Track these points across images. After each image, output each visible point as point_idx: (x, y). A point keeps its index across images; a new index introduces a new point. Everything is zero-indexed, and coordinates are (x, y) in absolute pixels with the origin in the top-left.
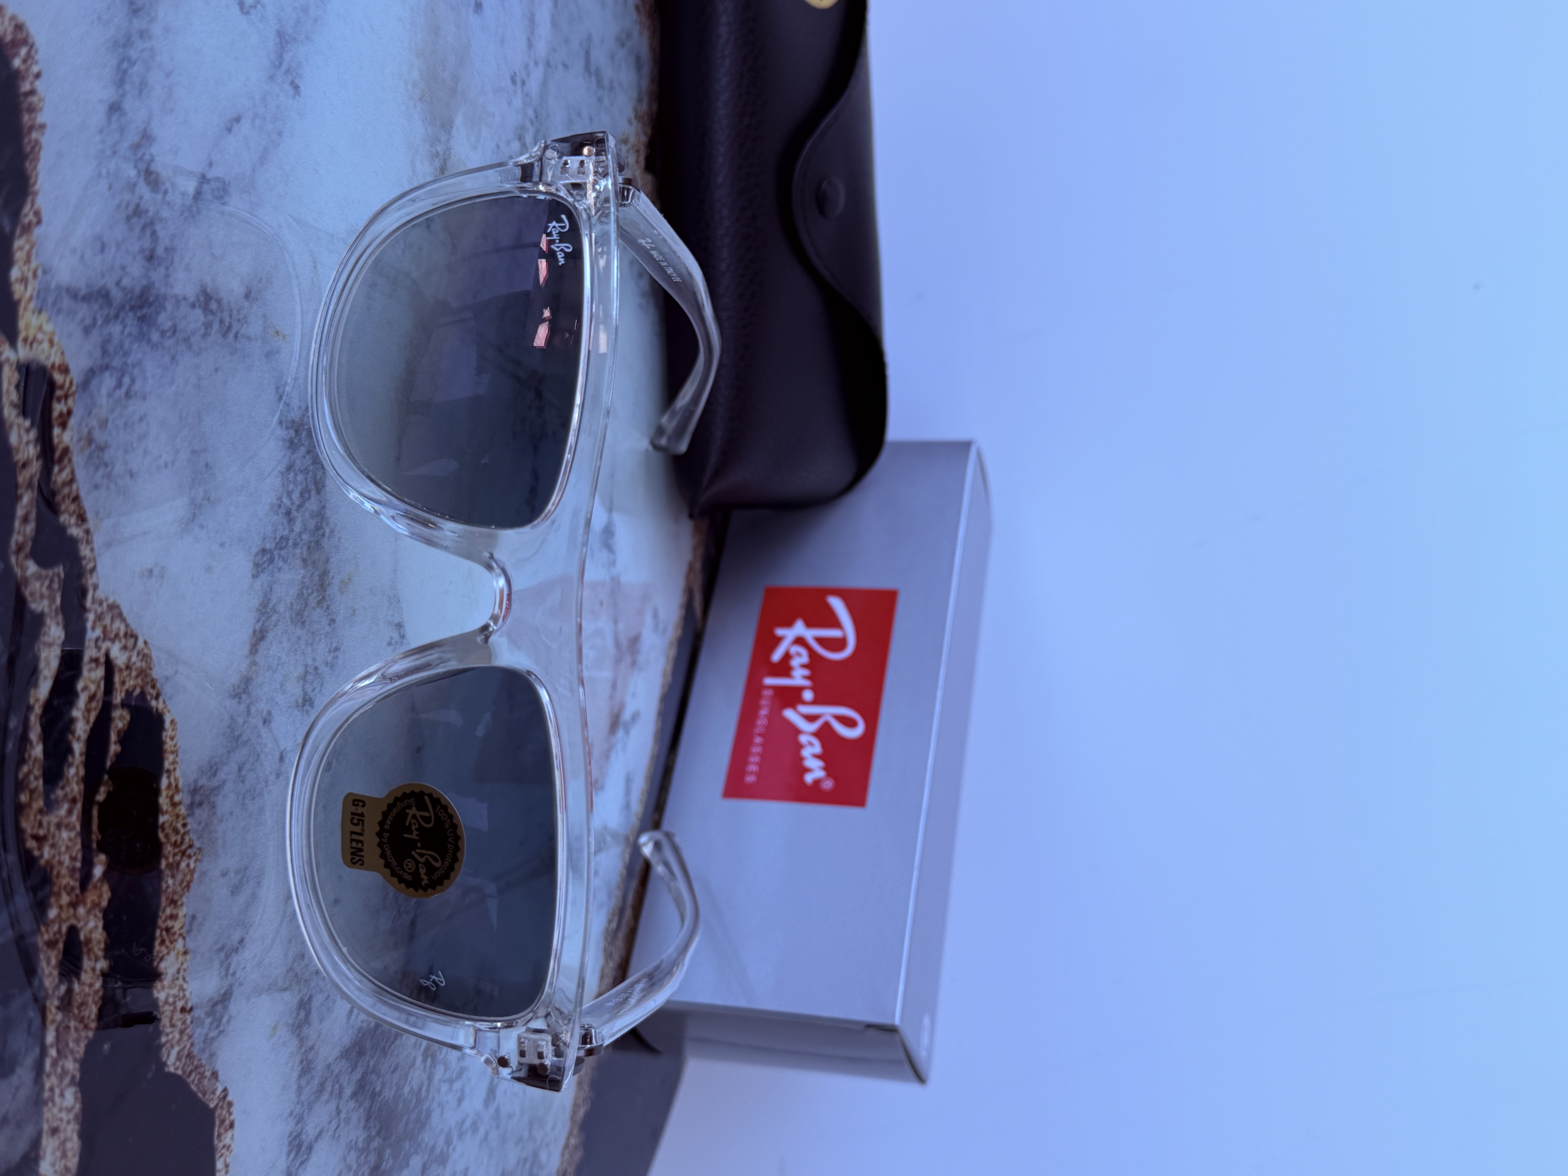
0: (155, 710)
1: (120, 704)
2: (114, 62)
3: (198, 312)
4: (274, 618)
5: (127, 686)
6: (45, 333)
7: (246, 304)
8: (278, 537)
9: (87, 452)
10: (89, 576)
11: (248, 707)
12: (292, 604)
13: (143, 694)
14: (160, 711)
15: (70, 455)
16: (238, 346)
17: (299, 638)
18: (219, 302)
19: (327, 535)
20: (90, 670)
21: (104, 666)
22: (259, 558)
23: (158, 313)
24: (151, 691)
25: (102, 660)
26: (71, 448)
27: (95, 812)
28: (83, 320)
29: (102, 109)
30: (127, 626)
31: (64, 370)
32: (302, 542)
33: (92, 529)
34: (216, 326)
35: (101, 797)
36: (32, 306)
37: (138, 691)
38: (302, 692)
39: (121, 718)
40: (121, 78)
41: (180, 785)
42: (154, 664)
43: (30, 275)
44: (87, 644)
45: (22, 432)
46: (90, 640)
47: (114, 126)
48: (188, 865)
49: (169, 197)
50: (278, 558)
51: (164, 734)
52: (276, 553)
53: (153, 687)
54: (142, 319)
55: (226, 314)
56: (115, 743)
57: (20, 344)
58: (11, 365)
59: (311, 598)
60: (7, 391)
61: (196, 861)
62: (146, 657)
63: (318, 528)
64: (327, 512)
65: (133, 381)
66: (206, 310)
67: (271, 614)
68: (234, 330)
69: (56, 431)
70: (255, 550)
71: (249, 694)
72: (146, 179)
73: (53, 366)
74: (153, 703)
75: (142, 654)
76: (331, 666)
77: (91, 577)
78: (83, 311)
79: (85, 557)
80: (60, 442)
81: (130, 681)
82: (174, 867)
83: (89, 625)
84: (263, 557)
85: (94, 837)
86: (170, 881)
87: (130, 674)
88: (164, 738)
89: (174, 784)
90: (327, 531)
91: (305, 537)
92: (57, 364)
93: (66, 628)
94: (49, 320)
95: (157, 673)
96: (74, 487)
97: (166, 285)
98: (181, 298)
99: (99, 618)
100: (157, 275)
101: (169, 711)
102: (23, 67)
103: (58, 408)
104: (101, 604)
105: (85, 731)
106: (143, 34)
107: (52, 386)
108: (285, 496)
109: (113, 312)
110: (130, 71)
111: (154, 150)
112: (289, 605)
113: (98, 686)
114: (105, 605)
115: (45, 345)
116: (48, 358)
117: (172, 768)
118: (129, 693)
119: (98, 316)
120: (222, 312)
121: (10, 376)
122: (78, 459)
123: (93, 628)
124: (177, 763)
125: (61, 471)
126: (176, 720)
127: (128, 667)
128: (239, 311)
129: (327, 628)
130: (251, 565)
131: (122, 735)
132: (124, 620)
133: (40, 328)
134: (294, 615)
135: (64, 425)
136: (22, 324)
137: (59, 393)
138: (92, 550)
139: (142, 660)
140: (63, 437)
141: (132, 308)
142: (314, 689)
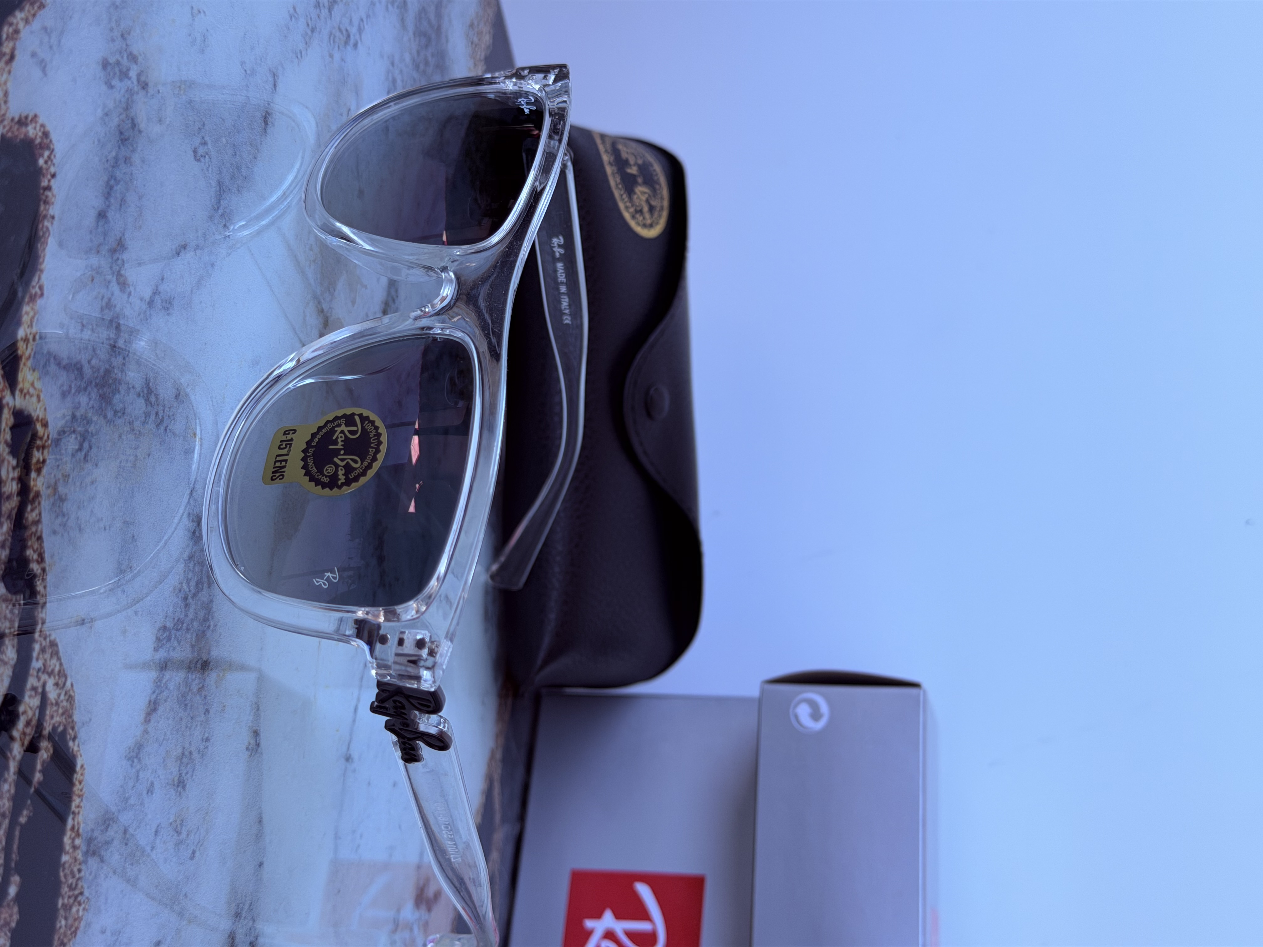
0: (71, 750)
1: (47, 735)
2: (105, 178)
3: (142, 401)
4: (165, 693)
5: (53, 721)
6: (35, 389)
7: (175, 404)
8: (176, 619)
9: (52, 500)
10: (40, 610)
11: (138, 772)
12: (179, 684)
13: (65, 731)
14: (75, 753)
15: (40, 499)
16: (166, 438)
17: (181, 719)
18: (157, 396)
19: (212, 627)
20: (30, 697)
21: (40, 696)
22: (160, 634)
23: (114, 394)
24: (71, 731)
25: (40, 690)
26: (42, 493)
27: (17, 833)
28: (62, 385)
29: (93, 214)
30: (61, 664)
31: (45, 425)
32: (193, 629)
33: (47, 569)
34: (153, 417)
35: (23, 820)
36: (29, 363)
37: (61, 729)
38: (178, 773)
39: (47, 749)
40: (108, 192)
41: (81, 831)
42: (76, 707)
43: (31, 338)
44: (31, 671)
45: (10, 469)
46: (34, 669)
47: (100, 229)
48: (78, 911)
49: (132, 299)
50: (175, 638)
51: (75, 776)
52: (173, 632)
53: (73, 728)
54: (102, 397)
55: (161, 408)
56: (40, 772)
57: (17, 393)
58: (10, 409)
59: (194, 683)
60: (4, 430)
61: (84, 909)
62: (70, 699)
63: (206, 620)
64: (214, 606)
65: (91, 447)
66: (147, 400)
67: (163, 688)
68: (165, 425)
69: (33, 475)
70: (159, 625)
71: (139, 760)
72: (117, 279)
73: (37, 419)
74: (71, 744)
75: (68, 694)
76: (202, 754)
77: (42, 612)
78: (63, 377)
79: (39, 593)
80: (36, 485)
81: (57, 717)
82: (67, 908)
83: (35, 654)
84: (164, 634)
85: (14, 856)
86: (63, 922)
87: (57, 711)
88: (74, 780)
89: (76, 828)
90: (212, 623)
91: (195, 624)
92: (40, 418)
93: (19, 652)
94: (39, 379)
95: (77, 717)
96: (40, 527)
97: (122, 371)
98: (131, 386)
99: (43, 650)
100: (117, 361)
101: (81, 756)
102: (44, 166)
103: (37, 455)
104: (45, 639)
105: (20, 753)
106: (127, 160)
107: (35, 436)
108: (185, 582)
109: (83, 385)
110: (115, 188)
111: (125, 256)
112: (177, 684)
113: (34, 714)
114: (48, 640)
115: (34, 399)
116: (36, 411)
117: (77, 810)
118: (54, 728)
119: (73, 386)
120: (158, 405)
121: (8, 418)
122: (45, 504)
123: (37, 659)
124: (81, 807)
125: (32, 510)
126: (85, 766)
127: (57, 704)
128: (170, 408)
129: (202, 718)
130: (154, 639)
131: (45, 765)
132: (59, 659)
133: (33, 384)
134: (180, 695)
135: (39, 471)
136: (20, 377)
137: (39, 442)
138: (45, 587)
139: (67, 700)
140: (38, 483)
141: (97, 385)
142: (187, 773)
